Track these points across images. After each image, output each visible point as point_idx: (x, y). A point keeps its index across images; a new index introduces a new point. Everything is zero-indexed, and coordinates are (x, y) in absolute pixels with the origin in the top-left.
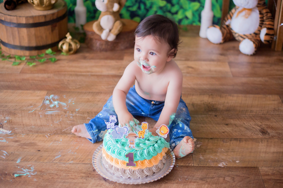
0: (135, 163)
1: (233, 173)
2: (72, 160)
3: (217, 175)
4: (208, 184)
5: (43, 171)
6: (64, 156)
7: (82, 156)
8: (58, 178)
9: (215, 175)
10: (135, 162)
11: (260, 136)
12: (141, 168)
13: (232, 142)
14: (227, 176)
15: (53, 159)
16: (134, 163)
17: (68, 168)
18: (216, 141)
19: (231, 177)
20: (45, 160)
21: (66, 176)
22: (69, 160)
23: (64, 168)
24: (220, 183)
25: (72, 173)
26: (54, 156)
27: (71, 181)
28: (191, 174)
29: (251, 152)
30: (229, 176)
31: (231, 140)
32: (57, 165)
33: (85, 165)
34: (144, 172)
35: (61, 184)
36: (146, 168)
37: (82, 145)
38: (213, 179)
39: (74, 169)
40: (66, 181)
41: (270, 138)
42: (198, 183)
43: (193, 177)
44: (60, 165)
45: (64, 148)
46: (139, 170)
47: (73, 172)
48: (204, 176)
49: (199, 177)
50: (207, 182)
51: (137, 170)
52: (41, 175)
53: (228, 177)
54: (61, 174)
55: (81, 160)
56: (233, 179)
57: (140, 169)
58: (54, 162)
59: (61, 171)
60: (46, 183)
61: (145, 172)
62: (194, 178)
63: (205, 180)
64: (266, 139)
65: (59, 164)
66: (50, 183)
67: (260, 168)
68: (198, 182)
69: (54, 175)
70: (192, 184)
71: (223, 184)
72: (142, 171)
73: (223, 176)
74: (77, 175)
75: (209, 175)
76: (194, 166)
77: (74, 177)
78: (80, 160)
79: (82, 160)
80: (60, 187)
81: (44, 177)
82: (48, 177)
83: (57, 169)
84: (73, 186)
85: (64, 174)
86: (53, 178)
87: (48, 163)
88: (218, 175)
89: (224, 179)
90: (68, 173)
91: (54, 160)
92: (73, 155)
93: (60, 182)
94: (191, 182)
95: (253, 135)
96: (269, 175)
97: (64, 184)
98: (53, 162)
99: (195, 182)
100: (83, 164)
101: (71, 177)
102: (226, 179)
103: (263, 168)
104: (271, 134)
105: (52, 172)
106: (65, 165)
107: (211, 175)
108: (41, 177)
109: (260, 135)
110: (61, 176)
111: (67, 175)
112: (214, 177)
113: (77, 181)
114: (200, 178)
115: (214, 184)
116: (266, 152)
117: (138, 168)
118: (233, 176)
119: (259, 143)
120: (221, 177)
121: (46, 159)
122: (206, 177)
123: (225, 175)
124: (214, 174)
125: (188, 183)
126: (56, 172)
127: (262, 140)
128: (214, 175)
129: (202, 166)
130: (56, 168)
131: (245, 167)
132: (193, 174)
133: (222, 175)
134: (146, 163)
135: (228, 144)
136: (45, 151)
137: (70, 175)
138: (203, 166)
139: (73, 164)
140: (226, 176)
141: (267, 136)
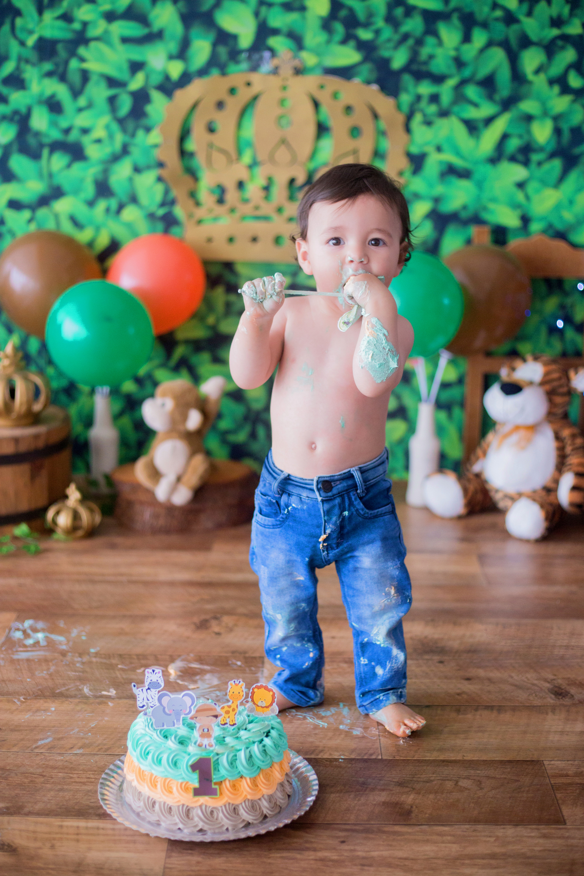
0: (217, 787)
1: (479, 772)
2: (80, 748)
3: (438, 776)
4: (417, 793)
5: (8, 768)
6: (59, 739)
7: (104, 740)
8: (46, 782)
9: (434, 775)
10: (216, 784)
11: (551, 700)
12: (231, 802)
13: (479, 713)
14: (464, 778)
15: (34, 746)
16: (213, 786)
17: (71, 763)
18: (439, 712)
19: (473, 781)
20: (13, 747)
21: (64, 778)
22: (72, 747)
23: (60, 763)
24: (446, 792)
25: (80, 772)
26: (37, 740)
27: (78, 787)
28: (374, 775)
29: (525, 732)
30: (468, 778)
31: (476, 710)
32: (43, 757)
33: (112, 757)
34: (238, 814)
35: (52, 793)
36: (245, 802)
37: (106, 719)
38: (428, 784)
39: (86, 765)
40: (65, 787)
41: (574, 705)
42: (392, 792)
43: (380, 780)
44: (52, 757)
45: (60, 724)
46: (225, 806)
47: (83, 770)
48: (406, 779)
49: (395, 780)
50: (414, 789)
51: (221, 807)
52: (3, 776)
53: (466, 780)
54: (52, 774)
55: (102, 748)
56: (479, 783)
57: (229, 803)
58: (36, 751)
59: (53, 768)
60: (16, 792)
61: (242, 814)
62: (381, 782)
63: (409, 786)
64: (565, 706)
65: (47, 754)
66: (24, 792)
67: (545, 762)
68: (391, 790)
69: (36, 776)
70: (378, 793)
71: (454, 793)
72: (235, 810)
73: (454, 779)
74: (92, 776)
75: (419, 776)
76: (382, 759)
77: (85, 780)
78: (99, 747)
79: (106, 747)
80: (50, 798)
81: (10, 779)
82: (19, 780)
83: (44, 765)
84: (82, 798)
85: (60, 774)
86: (31, 781)
87: (19, 753)
88: (442, 776)
89: (456, 784)
90: (70, 773)
91: (36, 748)
92: (82, 738)
93: (50, 790)
94: (373, 790)
95: (531, 698)
96: (567, 775)
97: (60, 794)
98: (32, 750)
99: (383, 790)
100: (108, 756)
101: (77, 780)
102: (460, 784)
103: (553, 762)
104: (578, 697)
105: (31, 770)
106: (62, 758)
107: (425, 776)
108: (3, 781)
109: (549, 700)
110: (52, 777)
111: (68, 776)
112: (432, 781)
113: (92, 787)
114: (398, 782)
115: (431, 793)
116: (562, 733)
117: (225, 800)
118: (478, 778)
119: (547, 714)
120: (448, 780)
121: (15, 745)
122: (411, 780)
123: (459, 776)
124: (431, 775)
125: (367, 792)
126: (40, 771)
127: (554, 709)
128: (432, 777)
129: (402, 758)
130: (40, 764)
131: (510, 762)
132: (380, 775)
133: (452, 776)
134: (245, 786)
135: (469, 716)
136: (12, 730)
137: (75, 776)
138: (405, 758)
139: (83, 755)
140: (461, 779)
141: (567, 701)
